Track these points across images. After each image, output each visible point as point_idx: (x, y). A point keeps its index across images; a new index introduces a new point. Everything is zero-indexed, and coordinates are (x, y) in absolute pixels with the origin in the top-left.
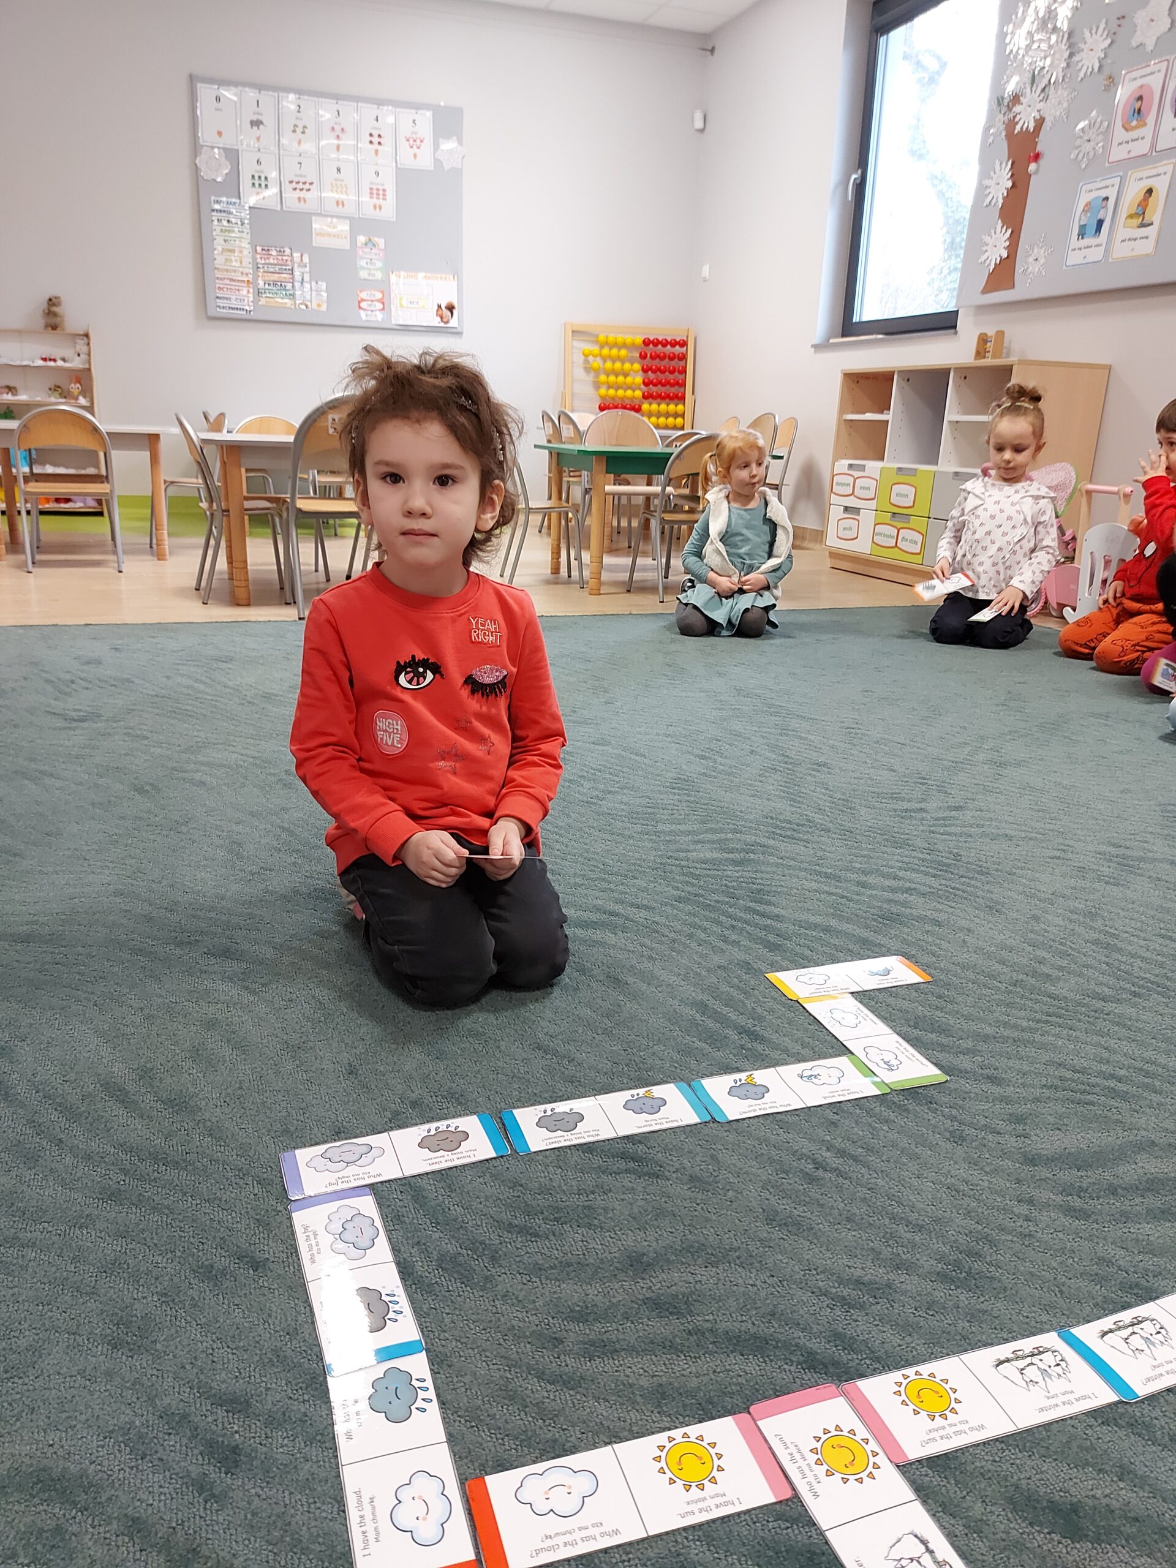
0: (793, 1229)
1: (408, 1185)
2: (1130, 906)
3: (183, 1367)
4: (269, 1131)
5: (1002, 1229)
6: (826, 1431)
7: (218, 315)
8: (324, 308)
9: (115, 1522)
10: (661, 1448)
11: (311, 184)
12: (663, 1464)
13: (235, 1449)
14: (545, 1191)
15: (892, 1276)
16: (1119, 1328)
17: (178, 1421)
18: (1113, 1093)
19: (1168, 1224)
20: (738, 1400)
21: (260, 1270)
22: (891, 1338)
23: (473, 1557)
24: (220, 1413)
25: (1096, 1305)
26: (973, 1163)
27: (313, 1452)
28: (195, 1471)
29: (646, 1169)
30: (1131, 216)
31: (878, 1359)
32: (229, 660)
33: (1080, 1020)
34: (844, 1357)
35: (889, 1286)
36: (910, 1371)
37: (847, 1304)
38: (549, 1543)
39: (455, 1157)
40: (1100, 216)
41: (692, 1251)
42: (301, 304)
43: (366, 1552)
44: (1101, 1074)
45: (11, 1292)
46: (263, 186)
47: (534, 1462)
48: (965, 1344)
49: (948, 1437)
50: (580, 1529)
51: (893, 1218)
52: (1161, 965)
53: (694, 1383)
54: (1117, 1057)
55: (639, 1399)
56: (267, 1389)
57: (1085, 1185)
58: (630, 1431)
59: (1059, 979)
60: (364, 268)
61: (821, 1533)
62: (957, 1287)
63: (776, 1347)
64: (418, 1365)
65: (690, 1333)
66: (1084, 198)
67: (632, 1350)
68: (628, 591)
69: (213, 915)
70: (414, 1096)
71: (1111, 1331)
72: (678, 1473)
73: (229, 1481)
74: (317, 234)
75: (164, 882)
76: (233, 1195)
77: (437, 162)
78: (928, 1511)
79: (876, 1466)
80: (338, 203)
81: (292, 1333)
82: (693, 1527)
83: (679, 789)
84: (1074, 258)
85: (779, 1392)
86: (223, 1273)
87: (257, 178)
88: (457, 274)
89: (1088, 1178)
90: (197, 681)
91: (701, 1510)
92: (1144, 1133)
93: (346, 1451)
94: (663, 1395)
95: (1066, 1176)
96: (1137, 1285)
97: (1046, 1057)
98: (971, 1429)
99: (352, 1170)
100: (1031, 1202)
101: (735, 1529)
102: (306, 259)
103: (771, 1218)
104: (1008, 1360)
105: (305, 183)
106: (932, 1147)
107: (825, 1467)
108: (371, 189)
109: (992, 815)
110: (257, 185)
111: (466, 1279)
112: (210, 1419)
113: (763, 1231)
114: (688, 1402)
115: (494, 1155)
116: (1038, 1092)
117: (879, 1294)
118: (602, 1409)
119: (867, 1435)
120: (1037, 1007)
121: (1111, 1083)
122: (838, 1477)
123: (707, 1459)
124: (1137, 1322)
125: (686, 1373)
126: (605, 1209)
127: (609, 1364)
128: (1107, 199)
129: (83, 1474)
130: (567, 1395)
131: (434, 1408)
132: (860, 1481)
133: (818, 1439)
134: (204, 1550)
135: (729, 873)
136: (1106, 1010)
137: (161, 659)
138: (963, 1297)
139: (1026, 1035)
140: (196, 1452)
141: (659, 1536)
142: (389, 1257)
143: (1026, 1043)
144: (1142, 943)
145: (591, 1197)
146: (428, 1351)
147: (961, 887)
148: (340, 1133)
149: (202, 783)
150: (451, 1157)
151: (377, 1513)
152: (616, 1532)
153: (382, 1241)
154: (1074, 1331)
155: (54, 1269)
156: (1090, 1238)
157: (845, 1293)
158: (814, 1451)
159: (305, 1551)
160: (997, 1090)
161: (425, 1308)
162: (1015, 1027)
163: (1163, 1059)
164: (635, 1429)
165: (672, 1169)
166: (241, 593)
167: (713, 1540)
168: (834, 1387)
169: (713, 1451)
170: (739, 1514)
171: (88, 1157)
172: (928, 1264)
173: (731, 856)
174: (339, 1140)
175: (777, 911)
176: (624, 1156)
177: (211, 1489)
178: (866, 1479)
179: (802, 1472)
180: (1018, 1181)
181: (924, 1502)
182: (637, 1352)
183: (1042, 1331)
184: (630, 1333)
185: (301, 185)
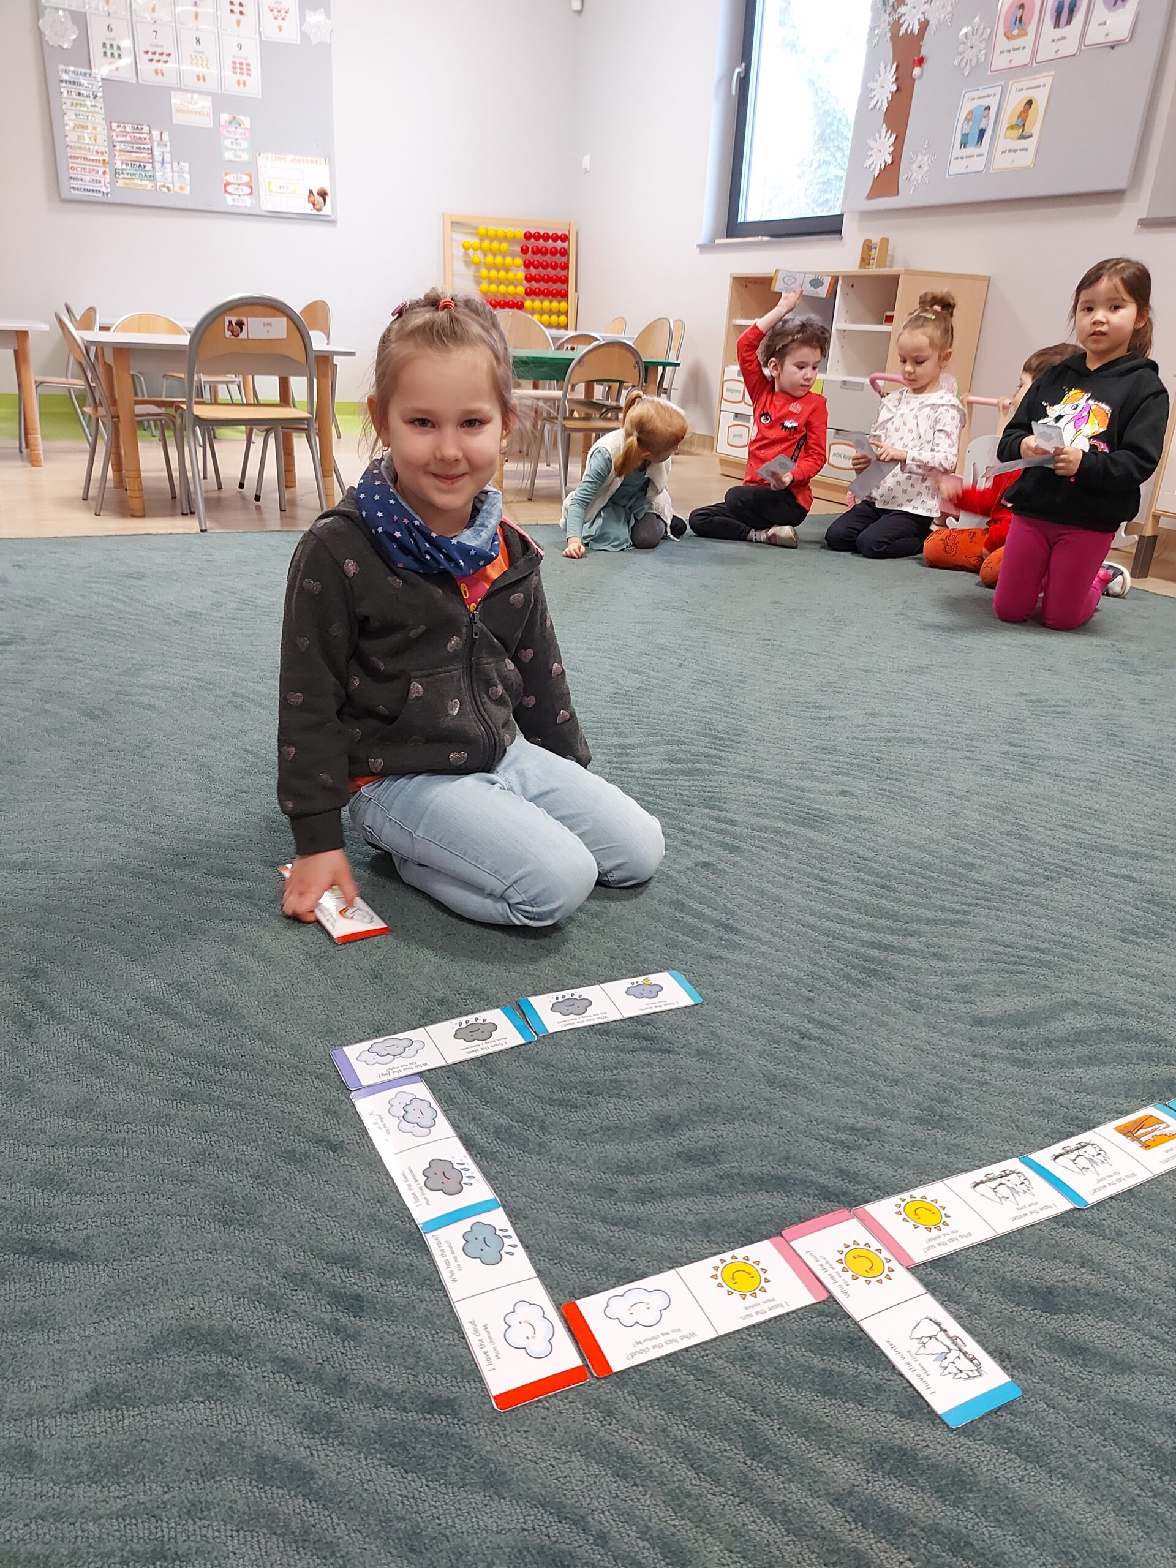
0: (792, 1089)
1: (451, 1071)
2: (1035, 800)
3: (293, 1235)
4: (314, 1032)
5: (963, 1080)
6: (847, 1246)
7: (72, 197)
8: (187, 191)
9: (268, 1364)
10: (716, 1268)
11: (169, 55)
12: (720, 1280)
13: (358, 1297)
14: (574, 1069)
15: (879, 1122)
16: (1067, 1152)
17: (300, 1280)
18: (1039, 963)
19: (1096, 1068)
20: (769, 1227)
21: (339, 1151)
22: (888, 1172)
23: (579, 1363)
24: (336, 1269)
25: (1046, 1135)
26: (931, 1027)
27: (426, 1294)
28: (327, 1317)
29: (657, 1046)
30: (1011, 127)
31: (878, 1188)
32: (141, 576)
33: (1004, 903)
34: (851, 1188)
35: (878, 1130)
36: (906, 1195)
37: (847, 1147)
38: (640, 1347)
39: (489, 1045)
40: (982, 126)
41: (710, 1111)
42: (163, 186)
43: (491, 1367)
44: (1027, 947)
45: (115, 1185)
46: (116, 55)
47: (613, 1287)
48: (947, 1171)
49: (944, 1244)
50: (663, 1334)
51: (873, 1075)
52: (1067, 852)
53: (732, 1217)
54: (1040, 933)
55: (689, 1232)
56: (372, 1247)
57: (1025, 1040)
58: (687, 1257)
59: (982, 866)
60: (229, 149)
61: (856, 1323)
62: (933, 1128)
63: (795, 1184)
64: (498, 1219)
65: (721, 1177)
66: (967, 107)
67: (675, 1194)
68: (530, 500)
69: (201, 837)
70: (439, 995)
71: (1061, 1155)
72: (733, 1286)
73: (360, 1324)
74: (177, 111)
75: (144, 807)
76: (296, 1090)
77: (304, 35)
78: (938, 1300)
79: (890, 1270)
80: (198, 78)
81: (382, 1201)
82: (754, 1326)
83: (619, 703)
84: (956, 167)
85: (802, 1220)
86: (306, 1155)
87: (108, 46)
88: (329, 158)
89: (1027, 1034)
90: (113, 599)
91: (757, 1313)
92: (1068, 995)
93: (454, 1291)
94: (709, 1228)
95: (1009, 1033)
96: (1077, 1118)
97: (983, 934)
98: (962, 1237)
99: (399, 1062)
100: (983, 1056)
101: (788, 1325)
102: (166, 137)
103: (771, 1081)
104: (982, 1182)
105: (162, 54)
106: (896, 1015)
107: (850, 1273)
108: (234, 63)
109: (905, 721)
110: (109, 54)
111: (523, 1146)
112: (328, 1275)
113: (767, 1091)
114: (731, 1231)
115: (523, 1042)
116: (977, 966)
117: (871, 1137)
118: (660, 1241)
119: (880, 1247)
120: (967, 892)
121: (1037, 955)
122: (862, 1280)
123: (754, 1273)
124: (1081, 1146)
125: (724, 1209)
126: (630, 1081)
127: (660, 1207)
128: (988, 108)
129: (230, 1329)
130: (629, 1233)
131: (520, 1250)
132: (880, 1281)
133: (841, 1252)
134: (353, 1379)
135: (681, 782)
136: (1026, 892)
137: (69, 576)
138: (940, 1135)
139: (961, 917)
140: (323, 1302)
141: (727, 1335)
142: (451, 1132)
143: (962, 923)
144: (1049, 833)
145: (615, 1072)
146: (504, 1207)
147: (887, 788)
148: (378, 1031)
149: (152, 707)
150: (485, 1045)
151: (493, 1336)
152: (693, 1335)
153: (441, 1118)
154: (1031, 1156)
155: (149, 1163)
156: (1034, 1083)
157: (843, 1138)
158: (840, 1261)
159: (441, 1372)
160: (942, 964)
161: (493, 1172)
162: (951, 910)
163: (1076, 933)
164: (690, 1255)
165: (680, 1045)
166: (135, 504)
167: (772, 1334)
168: (846, 1212)
169: (758, 1268)
170: (788, 1314)
171: (150, 1065)
172: (906, 1110)
173: (679, 766)
174: (380, 1036)
175: (729, 815)
176: (637, 1036)
177: (345, 1330)
178: (885, 1281)
179: (832, 1277)
180: (971, 1040)
181: (933, 1294)
182: (681, 1196)
183: (1006, 1158)
184: (671, 1181)
185: (157, 56)
